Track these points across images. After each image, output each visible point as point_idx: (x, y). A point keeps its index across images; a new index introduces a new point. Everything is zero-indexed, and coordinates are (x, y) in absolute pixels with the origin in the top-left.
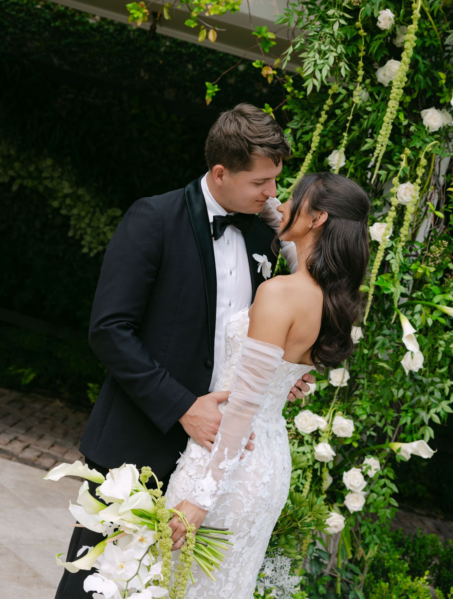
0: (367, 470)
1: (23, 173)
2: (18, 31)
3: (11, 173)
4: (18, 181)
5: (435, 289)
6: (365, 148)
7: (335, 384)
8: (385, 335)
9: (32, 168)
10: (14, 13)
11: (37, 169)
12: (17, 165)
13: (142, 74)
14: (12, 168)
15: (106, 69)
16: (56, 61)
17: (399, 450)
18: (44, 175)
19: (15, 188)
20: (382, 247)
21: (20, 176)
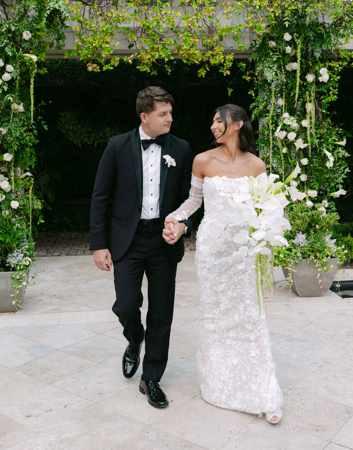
0: (324, 205)
1: (97, 138)
2: (71, 75)
3: (92, 139)
4: (96, 142)
5: (328, 137)
6: (291, 95)
7: (303, 181)
8: (315, 158)
9: (101, 134)
10: (67, 67)
11: (103, 134)
12: (94, 135)
13: (133, 78)
14: (92, 137)
15: (116, 80)
16: (92, 83)
17: (334, 195)
18: (107, 135)
19: (96, 145)
20: (309, 128)
21: (96, 139)
